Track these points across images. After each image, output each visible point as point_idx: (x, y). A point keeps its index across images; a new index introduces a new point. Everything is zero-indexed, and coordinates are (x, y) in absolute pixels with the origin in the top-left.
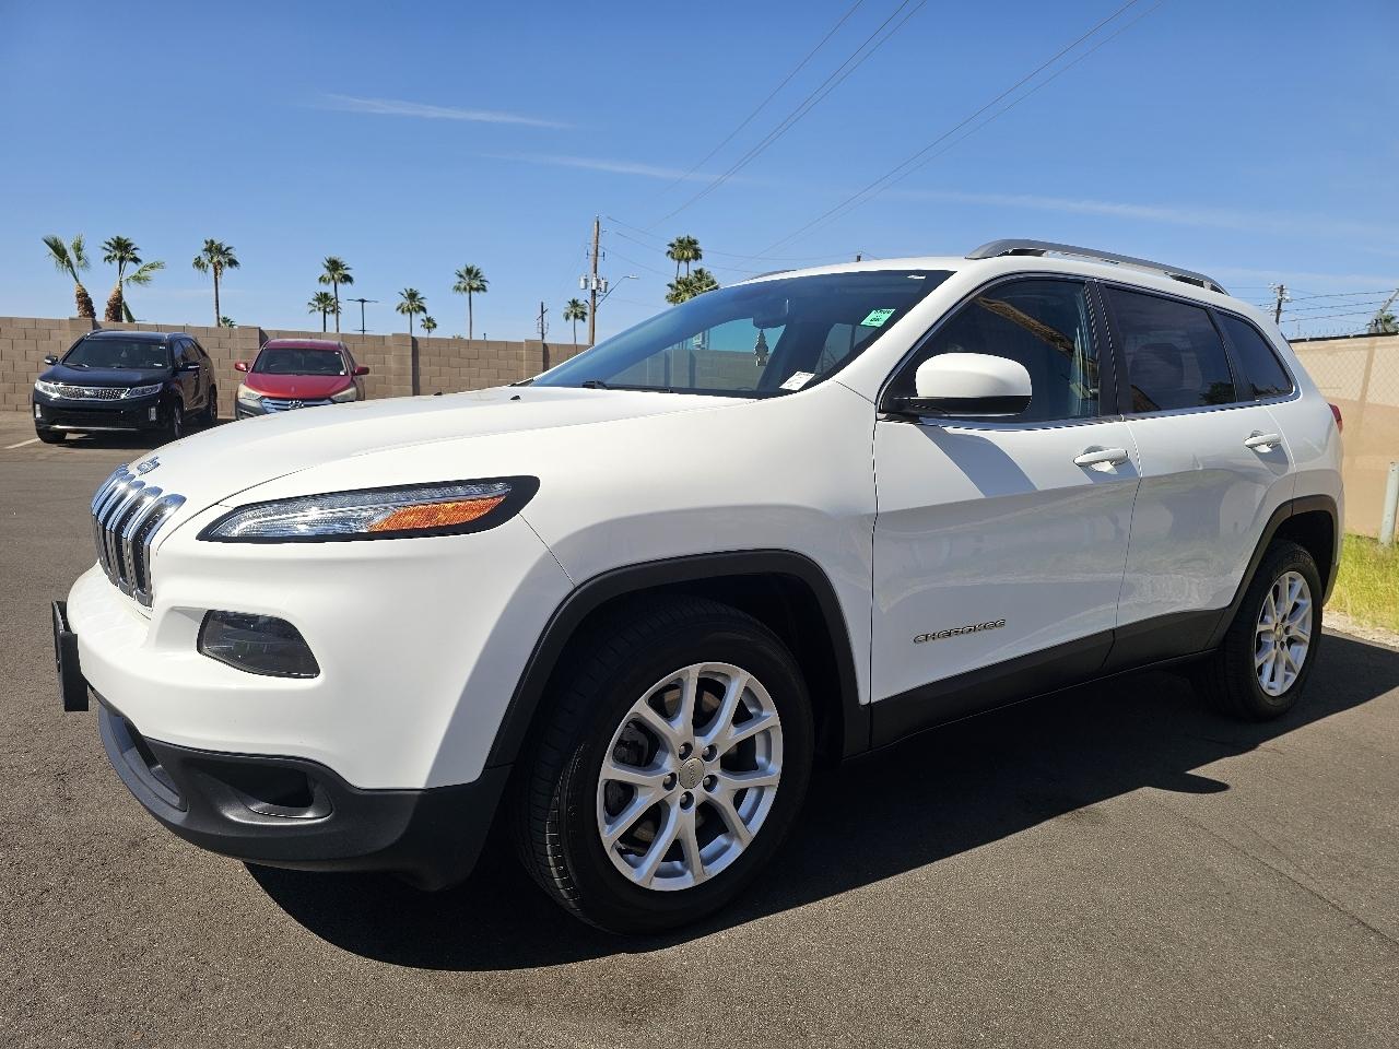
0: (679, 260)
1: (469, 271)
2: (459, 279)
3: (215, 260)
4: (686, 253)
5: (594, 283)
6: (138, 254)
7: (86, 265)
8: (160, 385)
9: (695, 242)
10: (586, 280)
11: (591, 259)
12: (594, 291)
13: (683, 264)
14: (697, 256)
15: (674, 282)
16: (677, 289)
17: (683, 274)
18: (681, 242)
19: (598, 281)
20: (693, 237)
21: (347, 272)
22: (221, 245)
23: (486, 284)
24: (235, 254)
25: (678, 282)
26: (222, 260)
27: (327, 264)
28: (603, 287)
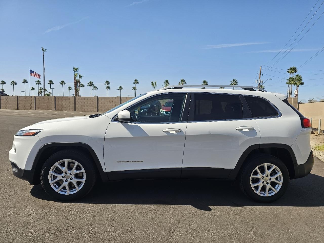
0: (291, 73)
1: (234, 81)
2: (231, 83)
3: (182, 83)
4: (292, 71)
5: (259, 81)
6: (169, 83)
7: (156, 86)
8: (148, 109)
9: (295, 68)
10: (257, 81)
11: (259, 75)
12: (259, 83)
13: (292, 74)
14: (296, 71)
15: (289, 79)
16: (290, 81)
17: (291, 77)
18: (291, 68)
19: (260, 81)
20: (295, 67)
21: (207, 83)
22: (184, 80)
23: (238, 83)
24: (186, 81)
25: (290, 79)
26: (184, 83)
27: (203, 82)
28: (262, 82)
